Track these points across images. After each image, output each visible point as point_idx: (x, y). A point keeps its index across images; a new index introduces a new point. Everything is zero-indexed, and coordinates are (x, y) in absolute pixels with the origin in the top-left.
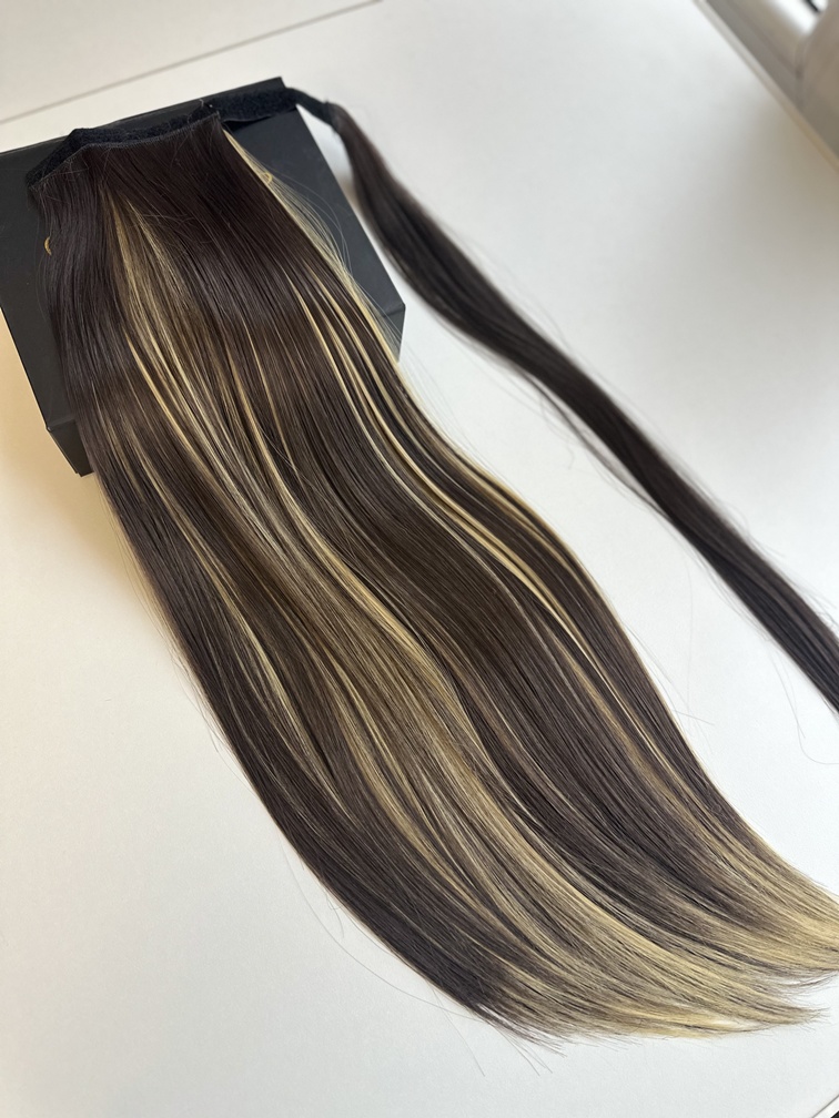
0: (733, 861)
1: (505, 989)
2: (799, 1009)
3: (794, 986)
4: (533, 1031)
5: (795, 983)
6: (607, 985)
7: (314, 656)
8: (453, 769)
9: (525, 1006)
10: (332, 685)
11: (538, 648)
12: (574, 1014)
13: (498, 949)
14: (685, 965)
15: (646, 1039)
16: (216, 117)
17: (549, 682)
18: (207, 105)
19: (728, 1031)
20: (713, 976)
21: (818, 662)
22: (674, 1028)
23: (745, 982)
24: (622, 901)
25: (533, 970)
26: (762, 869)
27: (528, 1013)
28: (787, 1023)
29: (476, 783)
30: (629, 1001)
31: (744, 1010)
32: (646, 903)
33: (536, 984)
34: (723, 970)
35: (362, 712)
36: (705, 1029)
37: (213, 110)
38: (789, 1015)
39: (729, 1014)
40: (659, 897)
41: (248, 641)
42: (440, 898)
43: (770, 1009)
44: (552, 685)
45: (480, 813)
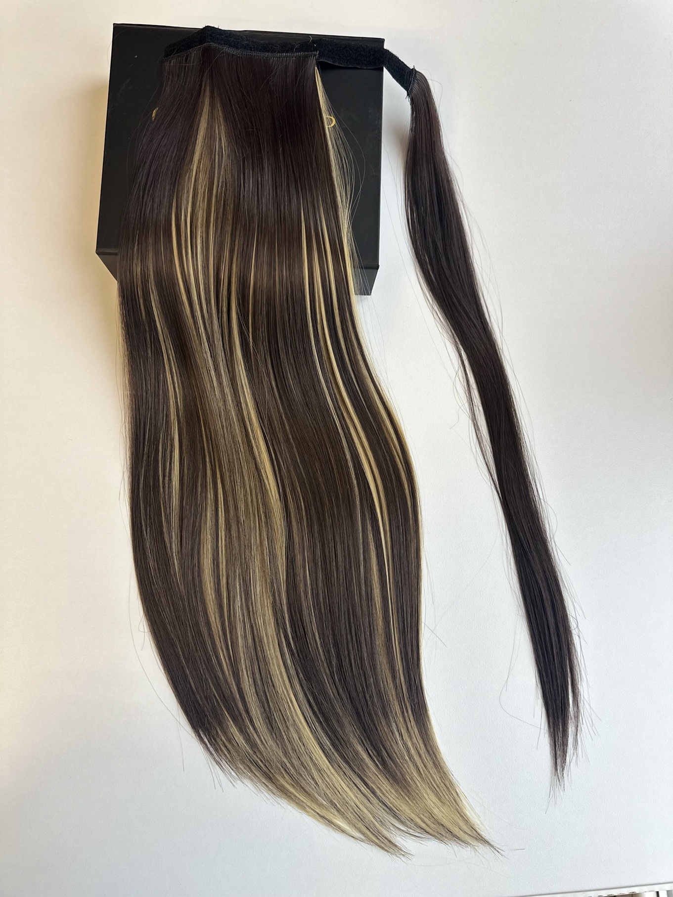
0: (406, 736)
1: (219, 730)
2: (396, 846)
3: (400, 829)
4: (223, 763)
5: (402, 828)
6: (282, 763)
7: (209, 472)
8: (258, 589)
9: (226, 747)
10: (210, 496)
11: (355, 540)
12: (252, 767)
13: (228, 706)
14: (337, 780)
15: (289, 807)
16: (315, 55)
17: (350, 562)
18: (313, 42)
19: (343, 831)
20: (351, 795)
21: (546, 647)
22: (310, 810)
23: (370, 811)
24: (320, 723)
25: (242, 730)
26: (422, 752)
27: (226, 753)
28: (383, 848)
29: (268, 603)
30: (290, 781)
31: (360, 825)
32: (334, 732)
33: (239, 739)
34: (360, 796)
35: (220, 521)
36: (330, 823)
37: (316, 50)
38: (388, 846)
39: (350, 822)
40: (344, 732)
41: (172, 440)
42: (209, 659)
43: (377, 834)
44: (350, 567)
45: (260, 621)
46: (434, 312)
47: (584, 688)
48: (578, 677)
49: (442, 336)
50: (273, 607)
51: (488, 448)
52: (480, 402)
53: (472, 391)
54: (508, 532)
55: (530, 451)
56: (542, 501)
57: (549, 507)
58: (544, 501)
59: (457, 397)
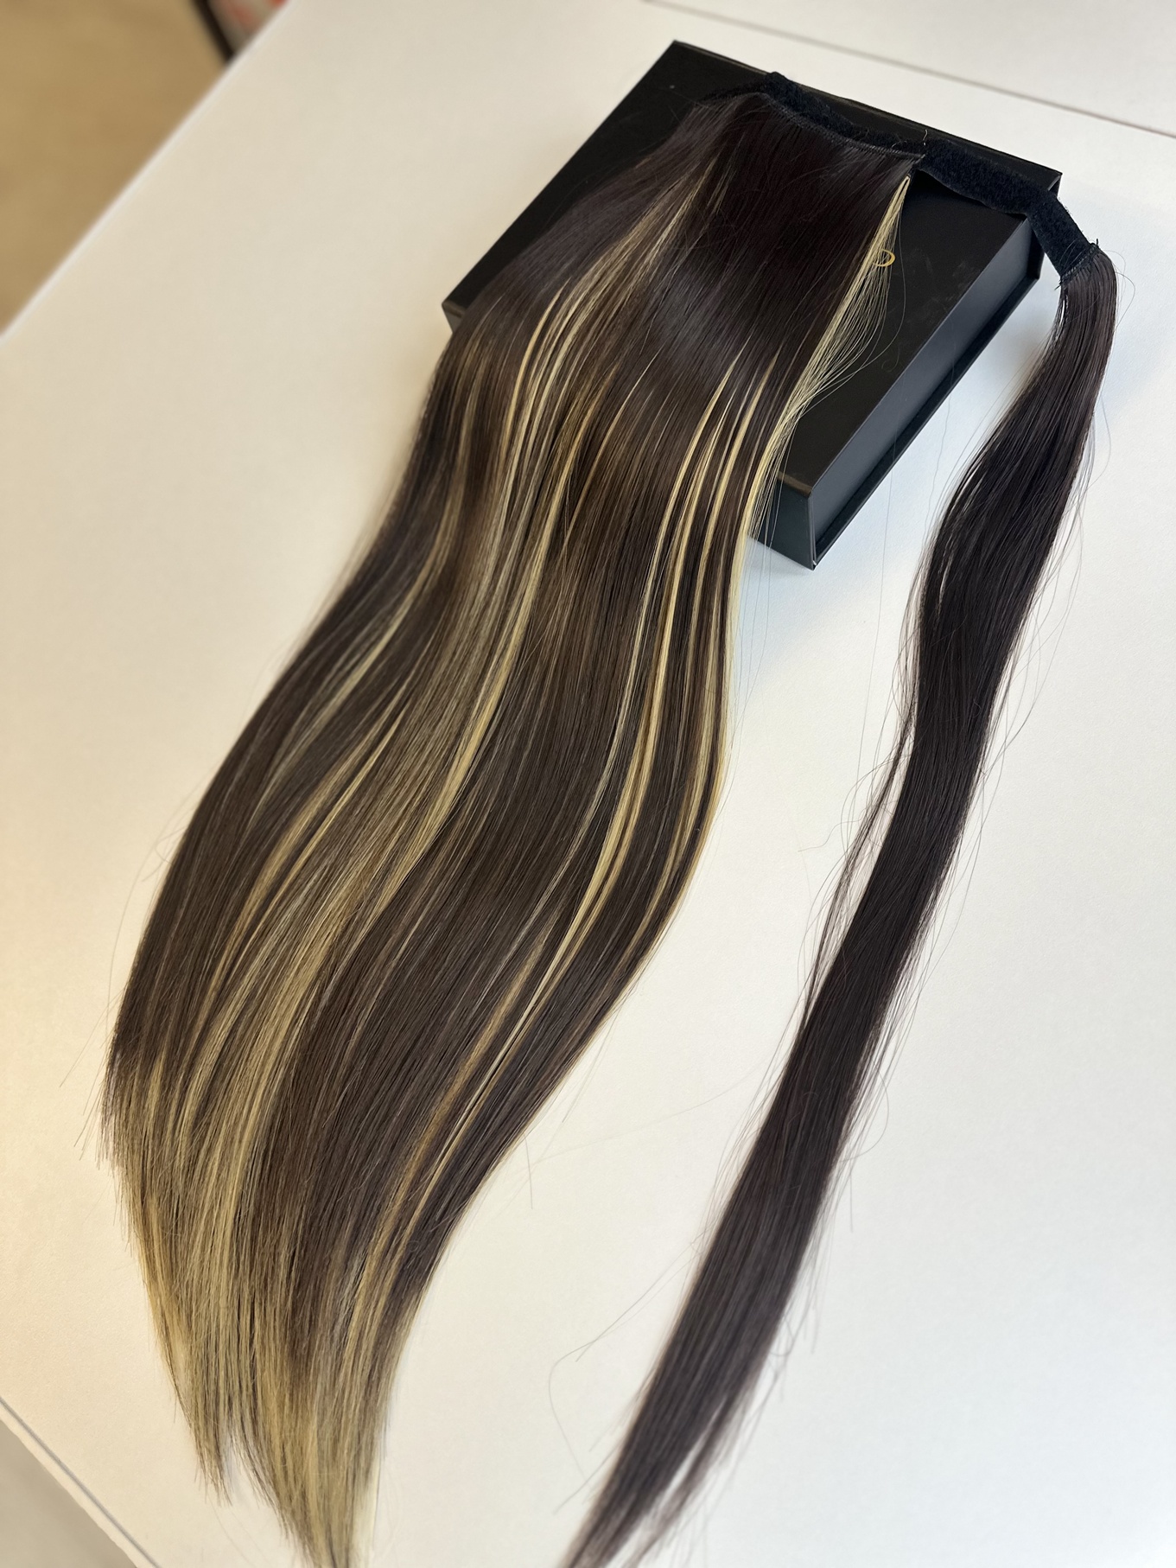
8: (336, 902)
13: (174, 1043)
16: (916, 159)
29: (335, 929)
37: (923, 151)
46: (903, 653)
47: (716, 1478)
48: (721, 1447)
49: (892, 696)
50: (330, 947)
51: (843, 924)
52: (883, 839)
53: (881, 811)
54: (776, 1089)
55: (918, 978)
56: (879, 1080)
57: (885, 1097)
58: (883, 1082)
59: (847, 807)
